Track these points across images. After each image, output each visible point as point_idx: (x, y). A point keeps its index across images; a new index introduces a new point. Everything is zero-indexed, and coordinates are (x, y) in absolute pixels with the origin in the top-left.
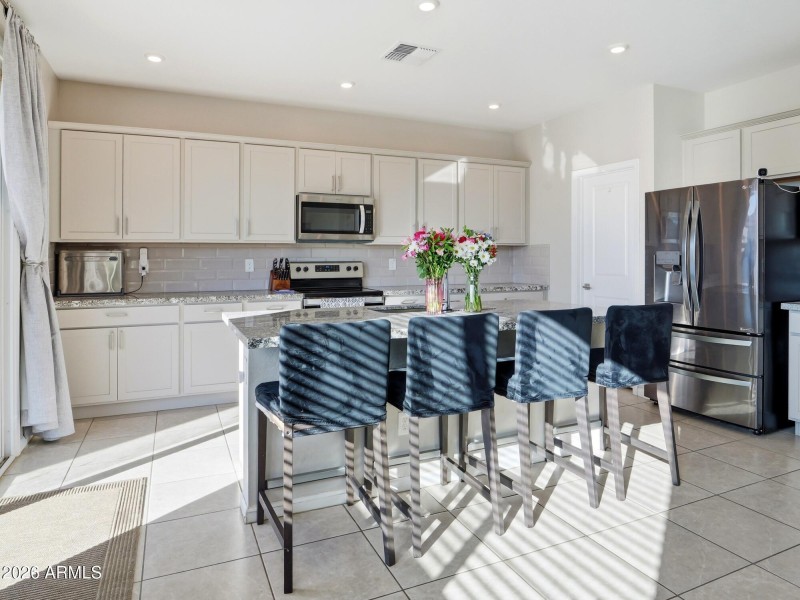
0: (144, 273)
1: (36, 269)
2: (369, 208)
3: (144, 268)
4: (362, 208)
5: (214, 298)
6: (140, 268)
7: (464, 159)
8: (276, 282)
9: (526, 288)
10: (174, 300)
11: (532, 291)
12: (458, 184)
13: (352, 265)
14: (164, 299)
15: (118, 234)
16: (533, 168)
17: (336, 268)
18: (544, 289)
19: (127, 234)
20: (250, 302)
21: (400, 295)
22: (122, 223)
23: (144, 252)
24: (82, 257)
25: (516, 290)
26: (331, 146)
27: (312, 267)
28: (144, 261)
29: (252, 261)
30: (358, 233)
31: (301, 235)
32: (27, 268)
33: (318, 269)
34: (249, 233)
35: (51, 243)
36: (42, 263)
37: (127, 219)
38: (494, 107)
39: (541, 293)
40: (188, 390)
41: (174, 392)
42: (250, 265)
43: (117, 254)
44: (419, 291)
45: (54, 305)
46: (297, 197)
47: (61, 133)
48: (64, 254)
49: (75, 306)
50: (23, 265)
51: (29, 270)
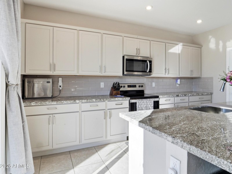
0: (61, 89)
1: (14, 88)
2: (150, 62)
3: (60, 86)
4: (148, 62)
5: (94, 100)
6: (59, 86)
7: (181, 44)
8: (114, 92)
9: (206, 94)
10: (77, 101)
11: (208, 95)
12: (179, 53)
13: (141, 85)
14: (73, 101)
15: (51, 71)
16: (203, 48)
17: (135, 86)
18: (211, 94)
19: (55, 71)
20: (109, 101)
21: (165, 98)
22: (53, 67)
23: (60, 79)
24: (33, 81)
25: (203, 94)
26: (136, 36)
27: (126, 86)
28: (60, 83)
29: (103, 83)
30: (146, 72)
31: (125, 73)
32: (9, 87)
33: (129, 86)
34: (105, 72)
35: (21, 75)
36: (17, 85)
37: (55, 65)
38: (199, 22)
39: (210, 95)
40: (84, 142)
41: (77, 143)
42: (102, 85)
43: (51, 80)
44: (171, 96)
45: (23, 104)
46: (123, 57)
47: (26, 25)
48: (26, 80)
49: (33, 105)
50: (7, 86)
51: (11, 89)
